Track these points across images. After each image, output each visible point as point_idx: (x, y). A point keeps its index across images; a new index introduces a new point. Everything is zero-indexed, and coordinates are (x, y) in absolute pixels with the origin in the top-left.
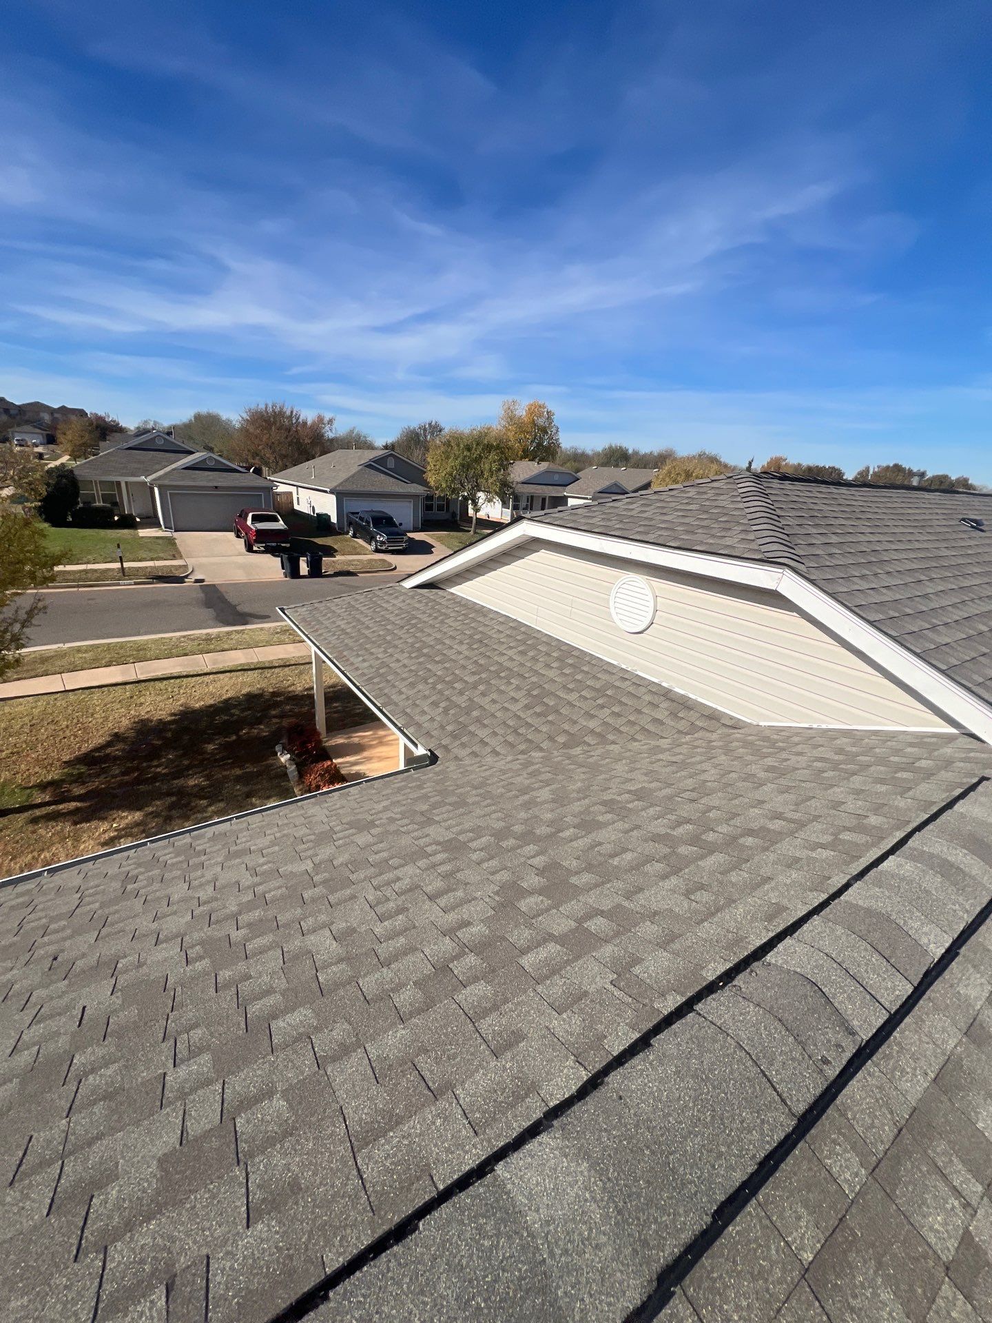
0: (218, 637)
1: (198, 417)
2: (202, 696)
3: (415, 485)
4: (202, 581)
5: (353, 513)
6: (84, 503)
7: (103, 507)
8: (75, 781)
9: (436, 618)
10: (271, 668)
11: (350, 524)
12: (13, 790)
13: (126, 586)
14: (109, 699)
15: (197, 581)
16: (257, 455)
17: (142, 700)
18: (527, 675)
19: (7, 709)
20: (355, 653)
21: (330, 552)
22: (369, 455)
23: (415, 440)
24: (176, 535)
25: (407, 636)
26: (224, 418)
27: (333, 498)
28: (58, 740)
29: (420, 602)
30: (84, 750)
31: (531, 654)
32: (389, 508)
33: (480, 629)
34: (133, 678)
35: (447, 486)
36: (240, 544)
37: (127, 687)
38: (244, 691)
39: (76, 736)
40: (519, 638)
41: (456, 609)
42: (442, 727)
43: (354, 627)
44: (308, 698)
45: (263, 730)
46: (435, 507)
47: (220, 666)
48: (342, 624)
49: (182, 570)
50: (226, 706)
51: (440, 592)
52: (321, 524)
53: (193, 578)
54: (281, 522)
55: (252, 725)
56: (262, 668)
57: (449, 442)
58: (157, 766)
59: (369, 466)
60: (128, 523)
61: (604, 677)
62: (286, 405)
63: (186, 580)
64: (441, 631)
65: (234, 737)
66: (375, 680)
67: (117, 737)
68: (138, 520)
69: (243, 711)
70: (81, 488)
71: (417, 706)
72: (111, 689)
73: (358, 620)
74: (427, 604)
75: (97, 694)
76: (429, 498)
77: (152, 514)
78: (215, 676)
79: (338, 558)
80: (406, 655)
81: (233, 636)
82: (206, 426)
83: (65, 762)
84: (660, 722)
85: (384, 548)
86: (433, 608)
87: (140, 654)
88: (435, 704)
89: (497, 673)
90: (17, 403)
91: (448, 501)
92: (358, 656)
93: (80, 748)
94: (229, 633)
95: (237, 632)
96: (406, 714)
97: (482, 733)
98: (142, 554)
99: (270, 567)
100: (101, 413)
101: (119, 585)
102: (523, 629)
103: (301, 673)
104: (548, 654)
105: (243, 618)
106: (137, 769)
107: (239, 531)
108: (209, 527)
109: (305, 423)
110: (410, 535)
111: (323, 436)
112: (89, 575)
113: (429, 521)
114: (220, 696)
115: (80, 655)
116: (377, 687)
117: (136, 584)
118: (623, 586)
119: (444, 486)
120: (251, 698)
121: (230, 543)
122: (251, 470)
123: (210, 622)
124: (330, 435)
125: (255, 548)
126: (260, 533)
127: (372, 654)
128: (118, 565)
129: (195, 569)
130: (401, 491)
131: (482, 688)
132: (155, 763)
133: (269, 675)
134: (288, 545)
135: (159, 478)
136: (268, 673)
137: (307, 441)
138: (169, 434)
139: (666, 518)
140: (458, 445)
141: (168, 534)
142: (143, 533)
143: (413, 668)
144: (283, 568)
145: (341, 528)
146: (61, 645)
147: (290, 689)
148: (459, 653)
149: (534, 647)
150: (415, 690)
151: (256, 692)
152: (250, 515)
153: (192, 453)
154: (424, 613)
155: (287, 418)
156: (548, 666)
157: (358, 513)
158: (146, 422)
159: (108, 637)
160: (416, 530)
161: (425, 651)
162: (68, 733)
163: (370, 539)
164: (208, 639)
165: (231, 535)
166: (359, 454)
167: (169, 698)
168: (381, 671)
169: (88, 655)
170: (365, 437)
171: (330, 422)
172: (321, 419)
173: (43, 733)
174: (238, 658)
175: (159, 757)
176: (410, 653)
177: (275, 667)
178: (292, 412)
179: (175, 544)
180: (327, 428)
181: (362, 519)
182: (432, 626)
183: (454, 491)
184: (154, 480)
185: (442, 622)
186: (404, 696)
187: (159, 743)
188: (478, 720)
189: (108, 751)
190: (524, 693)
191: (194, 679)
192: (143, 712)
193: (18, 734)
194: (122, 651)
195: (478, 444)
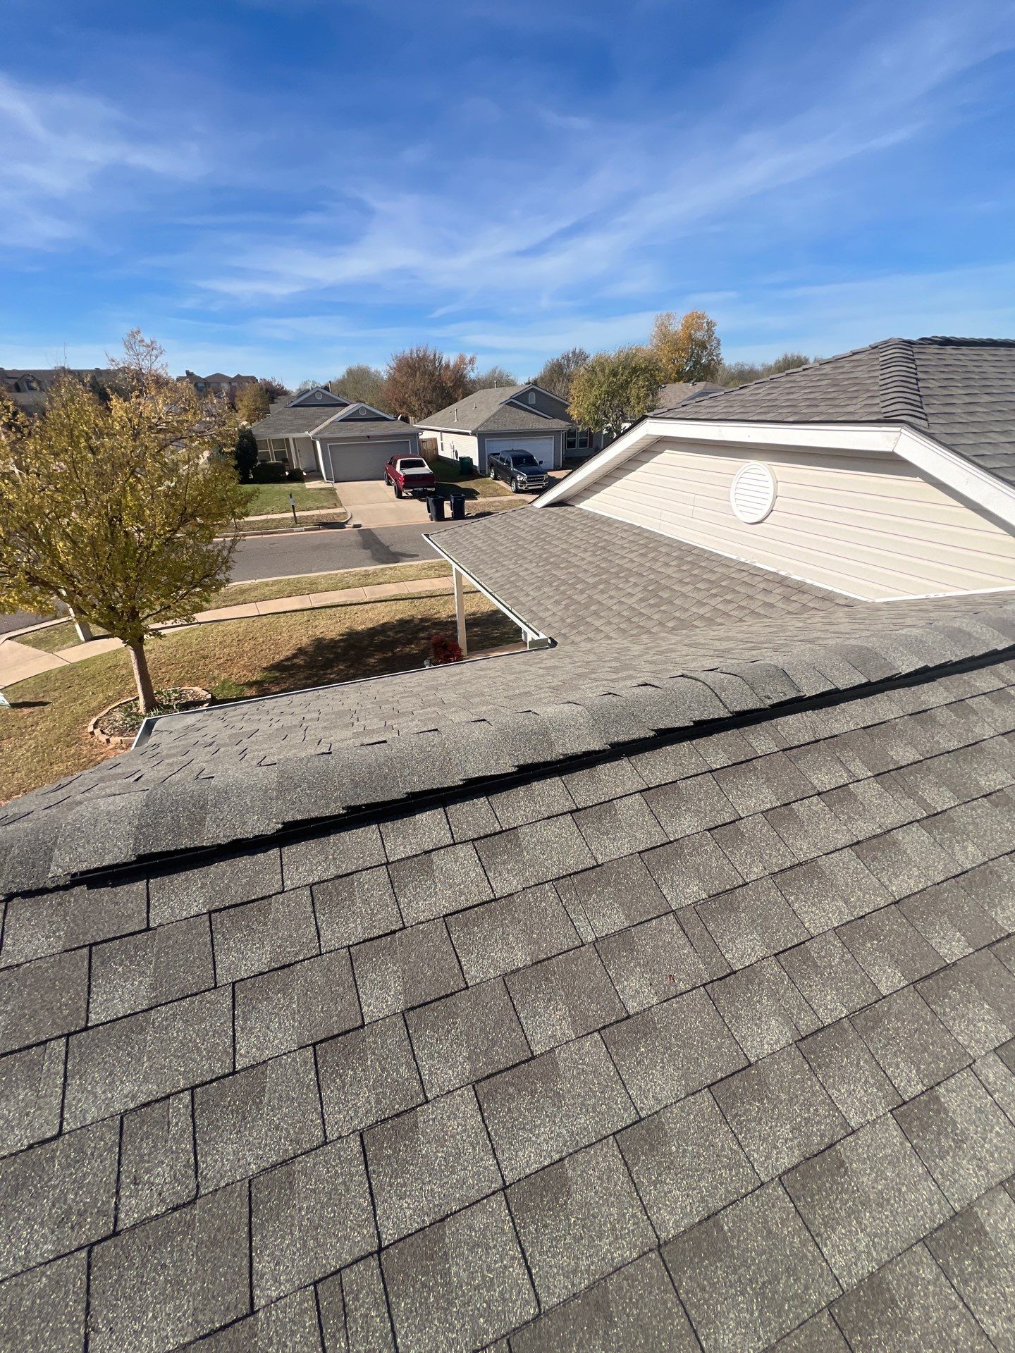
0: (375, 574)
1: (350, 372)
2: (365, 620)
3: (556, 420)
4: (359, 526)
5: (494, 454)
6: (261, 461)
7: (277, 463)
8: (272, 682)
9: (564, 531)
10: (420, 598)
11: (491, 466)
12: (230, 686)
13: (298, 532)
14: (291, 622)
15: (355, 526)
16: (404, 403)
17: (317, 623)
18: (645, 574)
19: (221, 628)
20: (489, 566)
21: (472, 494)
22: (510, 392)
23: (558, 371)
24: (337, 485)
25: (537, 548)
26: (373, 370)
27: (475, 440)
28: (257, 651)
29: (550, 519)
30: (276, 660)
31: (651, 555)
32: (528, 446)
33: (605, 538)
34: (309, 606)
35: (590, 419)
36: (391, 491)
37: (305, 612)
38: (397, 618)
39: (270, 649)
40: (641, 542)
41: (584, 522)
42: (563, 620)
43: (489, 545)
44: (451, 624)
45: (413, 649)
46: (577, 444)
47: (377, 597)
48: (479, 543)
49: (342, 516)
50: (383, 628)
51: (569, 509)
52: (464, 468)
53: (352, 523)
54: (427, 467)
55: (404, 645)
56: (412, 599)
57: (593, 368)
58: (331, 674)
59: (510, 404)
60: (296, 477)
61: (719, 570)
62: (430, 347)
63: (346, 526)
64: (567, 542)
65: (390, 654)
66: (506, 587)
67: (301, 651)
68: (305, 474)
69: (397, 633)
70: (259, 447)
71: (542, 605)
72: (293, 614)
73: (493, 539)
74: (556, 520)
75: (283, 618)
76: (571, 433)
77: (315, 468)
78: (373, 605)
79: (480, 500)
80: (535, 564)
81: (387, 572)
82: (357, 378)
83: (264, 668)
84: (771, 606)
85: (524, 488)
86: (561, 523)
87: (313, 589)
88: (558, 602)
89: (617, 574)
90: (203, 377)
91: (591, 435)
92: (492, 568)
93: (273, 658)
94: (382, 570)
95: (391, 569)
96: (532, 611)
97: (597, 623)
98: (310, 504)
99: (418, 511)
100: (269, 379)
101: (292, 531)
102: (646, 535)
103: (445, 603)
104: (668, 555)
105: (395, 557)
106: (317, 676)
107: (389, 478)
108: (364, 477)
109: (448, 366)
110: (549, 473)
111: (465, 377)
112: (269, 524)
113: (570, 458)
114: (378, 621)
115: (268, 588)
116: (507, 592)
117: (306, 530)
118: (744, 476)
119: (587, 418)
120: (402, 622)
121: (382, 491)
122: (399, 418)
123: (368, 562)
124: (472, 375)
125: (404, 495)
126: (408, 479)
127: (504, 566)
128: (291, 515)
129: (354, 515)
130: (542, 427)
131: (601, 587)
132: (329, 671)
133: (417, 604)
134: (433, 489)
135: (320, 432)
136: (417, 602)
137: (450, 384)
138: (326, 388)
139: (792, 397)
140: (603, 371)
141: (329, 485)
142: (310, 485)
143: (540, 575)
144: (429, 512)
145: (483, 471)
146: (253, 581)
147: (436, 616)
148: (583, 559)
149: (655, 549)
150: (541, 592)
151: (408, 619)
152: (399, 461)
153: (346, 405)
154: (553, 528)
155: (431, 361)
156: (666, 564)
157: (498, 454)
158: (306, 383)
159: (287, 575)
160: (556, 469)
161: (551, 560)
162: (264, 647)
163: (511, 479)
164: (367, 575)
165: (383, 483)
166: (500, 392)
167: (337, 622)
168: (512, 579)
169: (275, 588)
170: (508, 376)
171: (472, 361)
172: (462, 360)
173: (247, 647)
174: (391, 590)
175: (332, 667)
176: (537, 563)
177: (423, 598)
178: (435, 355)
179: (335, 494)
180: (469, 368)
181: (502, 460)
182: (560, 539)
183: (598, 423)
184: (317, 434)
185: (569, 534)
186: (530, 598)
187: (332, 656)
188: (595, 613)
189: (295, 661)
190: (640, 588)
191: (357, 607)
192: (318, 632)
193: (230, 646)
194: (299, 585)
195: (624, 368)
